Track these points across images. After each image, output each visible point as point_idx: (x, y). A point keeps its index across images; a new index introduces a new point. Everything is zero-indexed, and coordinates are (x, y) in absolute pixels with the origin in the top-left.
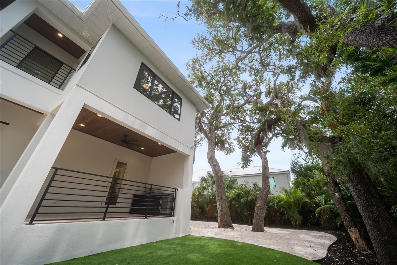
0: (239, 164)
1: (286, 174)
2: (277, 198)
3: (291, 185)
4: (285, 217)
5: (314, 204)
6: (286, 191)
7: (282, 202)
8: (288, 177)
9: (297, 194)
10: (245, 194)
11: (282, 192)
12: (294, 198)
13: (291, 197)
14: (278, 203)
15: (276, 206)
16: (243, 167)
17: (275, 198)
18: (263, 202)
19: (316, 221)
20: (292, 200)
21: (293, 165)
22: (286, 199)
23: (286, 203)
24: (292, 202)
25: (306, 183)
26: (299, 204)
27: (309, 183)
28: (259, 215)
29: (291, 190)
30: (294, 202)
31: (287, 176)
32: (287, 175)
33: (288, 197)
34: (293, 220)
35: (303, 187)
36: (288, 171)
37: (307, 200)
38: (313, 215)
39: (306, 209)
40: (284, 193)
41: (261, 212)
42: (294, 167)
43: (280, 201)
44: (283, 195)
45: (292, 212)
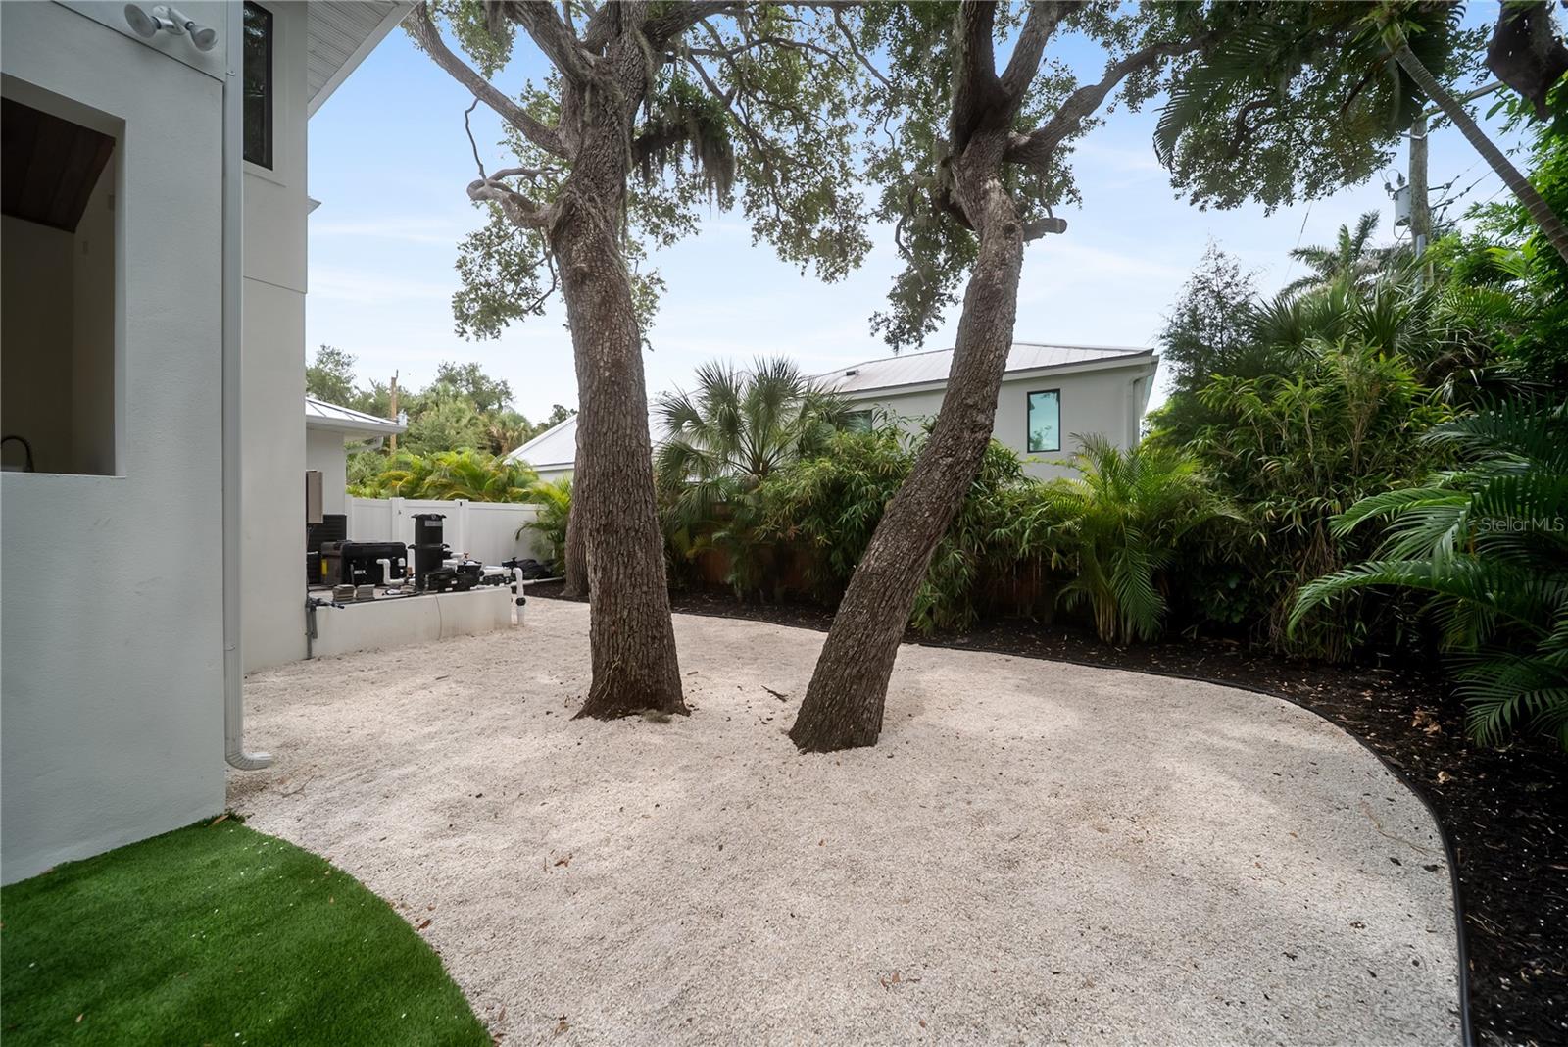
0: (876, 321)
1: (1136, 368)
2: (1042, 499)
3: (1144, 427)
4: (1064, 599)
5: (1260, 528)
6: (1108, 461)
7: (1068, 523)
8: (1139, 387)
9: (1173, 477)
10: (873, 481)
11: (1083, 463)
12: (1143, 500)
13: (1132, 490)
14: (1039, 532)
15: (1025, 545)
16: (893, 340)
17: (1033, 499)
18: (905, 545)
19: (1236, 620)
20: (1131, 509)
21: (1193, 311)
22: (1095, 507)
23: (1089, 523)
24: (1128, 521)
25: (1241, 412)
26: (1167, 535)
27: (1267, 411)
28: (859, 634)
29: (1134, 452)
30: (1138, 524)
31: (1136, 382)
32: (1137, 375)
33: (1112, 492)
34: (1110, 609)
35: (1220, 436)
36: (1150, 352)
37: (1227, 510)
38: (1233, 586)
39: (1201, 559)
40: (1094, 468)
41: (874, 616)
42: (1196, 322)
43: (1057, 516)
44: (1082, 483)
45: (1115, 577)
